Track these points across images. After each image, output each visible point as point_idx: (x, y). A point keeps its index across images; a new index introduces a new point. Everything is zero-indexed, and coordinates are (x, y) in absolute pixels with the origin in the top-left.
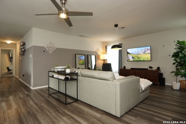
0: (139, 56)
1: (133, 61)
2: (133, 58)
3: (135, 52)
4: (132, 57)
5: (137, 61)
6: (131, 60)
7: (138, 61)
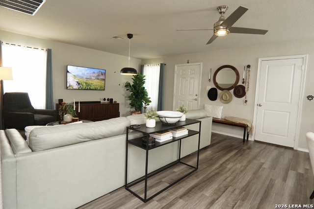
0: (90, 82)
1: (79, 89)
2: (79, 84)
3: (83, 74)
4: (77, 82)
5: (85, 89)
6: (74, 88)
7: (87, 89)
